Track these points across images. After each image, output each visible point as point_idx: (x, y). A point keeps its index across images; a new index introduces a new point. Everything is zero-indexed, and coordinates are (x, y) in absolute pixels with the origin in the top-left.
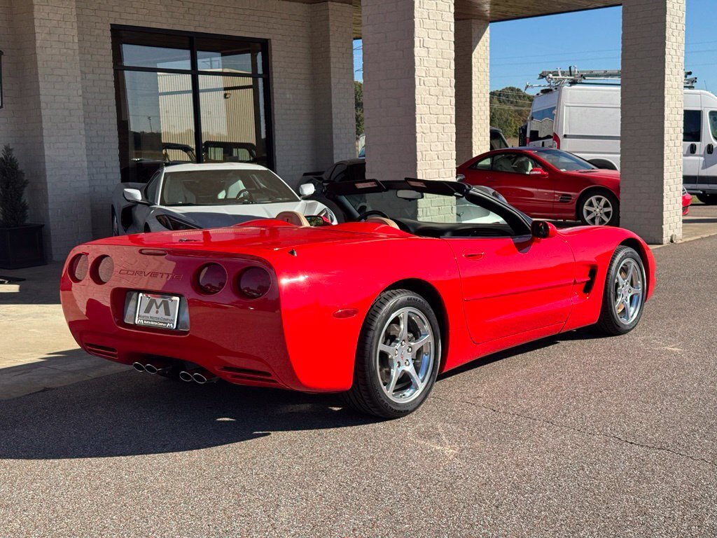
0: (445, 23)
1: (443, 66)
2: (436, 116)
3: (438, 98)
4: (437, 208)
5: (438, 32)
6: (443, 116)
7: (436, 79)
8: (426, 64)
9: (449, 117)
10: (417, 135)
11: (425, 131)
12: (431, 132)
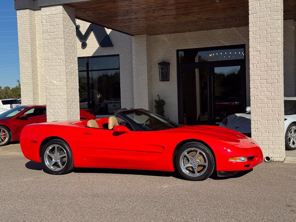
0: (273, 38)
1: (271, 57)
2: (265, 80)
3: (267, 72)
4: (267, 121)
5: (268, 43)
6: (271, 80)
7: (266, 64)
8: (257, 58)
9: (276, 80)
10: (251, 89)
11: (257, 87)
12: (261, 87)
